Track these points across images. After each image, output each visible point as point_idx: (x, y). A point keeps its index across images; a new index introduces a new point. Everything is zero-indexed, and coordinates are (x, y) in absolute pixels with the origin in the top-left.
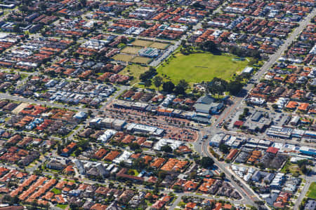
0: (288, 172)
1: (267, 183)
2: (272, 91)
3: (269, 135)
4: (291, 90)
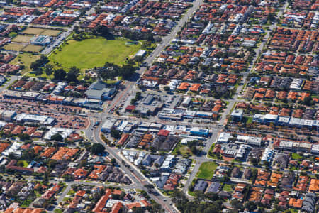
0: (179, 154)
1: (157, 166)
2: (165, 74)
3: (161, 118)
4: (183, 71)
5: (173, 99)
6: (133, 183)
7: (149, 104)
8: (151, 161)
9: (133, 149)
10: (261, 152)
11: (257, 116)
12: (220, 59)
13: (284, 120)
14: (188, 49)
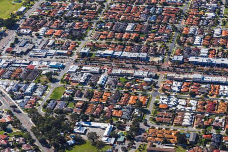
0: (39, 82)
1: (22, 91)
2: (38, 23)
3: (30, 56)
4: (51, 21)
5: (41, 42)
6: (3, 104)
7: (23, 46)
8: (18, 88)
9: (6, 80)
10: (98, 78)
11: (99, 52)
12: (79, 11)
13: (117, 54)
14: (57, 5)
